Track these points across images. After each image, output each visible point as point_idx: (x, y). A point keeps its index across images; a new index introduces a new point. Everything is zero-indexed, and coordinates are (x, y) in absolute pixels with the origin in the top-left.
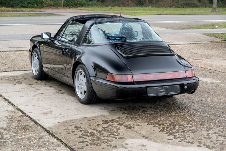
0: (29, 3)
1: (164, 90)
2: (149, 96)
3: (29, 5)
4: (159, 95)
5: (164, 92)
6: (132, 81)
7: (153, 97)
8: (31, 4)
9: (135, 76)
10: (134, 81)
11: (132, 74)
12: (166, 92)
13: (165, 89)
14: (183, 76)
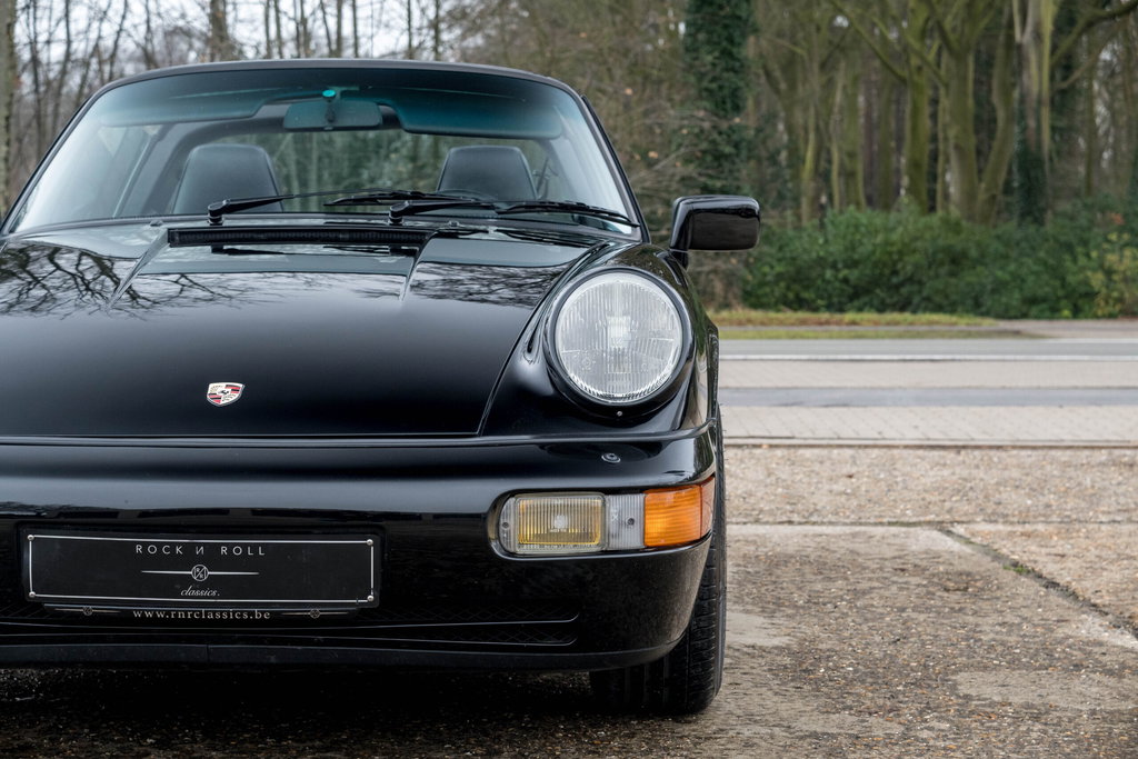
0: (1033, 301)
3: (1035, 308)
8: (1044, 306)
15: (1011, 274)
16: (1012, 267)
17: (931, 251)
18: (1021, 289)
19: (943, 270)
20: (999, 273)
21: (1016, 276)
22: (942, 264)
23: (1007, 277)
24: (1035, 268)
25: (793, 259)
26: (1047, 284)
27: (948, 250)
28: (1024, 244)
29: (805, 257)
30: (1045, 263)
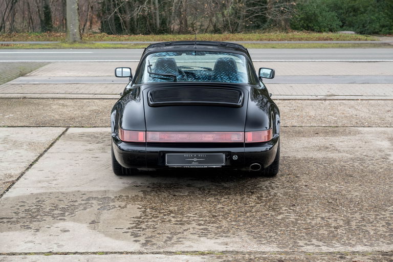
0: (383, 26)
1: (195, 159)
2: (168, 166)
3: (383, 30)
4: (186, 166)
5: (195, 162)
6: (145, 141)
7: (175, 168)
8: (387, 28)
9: (150, 135)
10: (147, 141)
11: (146, 131)
12: (199, 162)
13: (197, 157)
14: (237, 140)
15: (376, 17)
16: (376, 15)
17: (347, 7)
18: (379, 22)
19: (351, 14)
20: (372, 17)
21: (378, 18)
22: (351, 12)
23: (375, 18)
24: (384, 15)
25: (307, 13)
26: (388, 21)
27: (352, 7)
28: (380, 7)
29: (310, 12)
30: (387, 14)
